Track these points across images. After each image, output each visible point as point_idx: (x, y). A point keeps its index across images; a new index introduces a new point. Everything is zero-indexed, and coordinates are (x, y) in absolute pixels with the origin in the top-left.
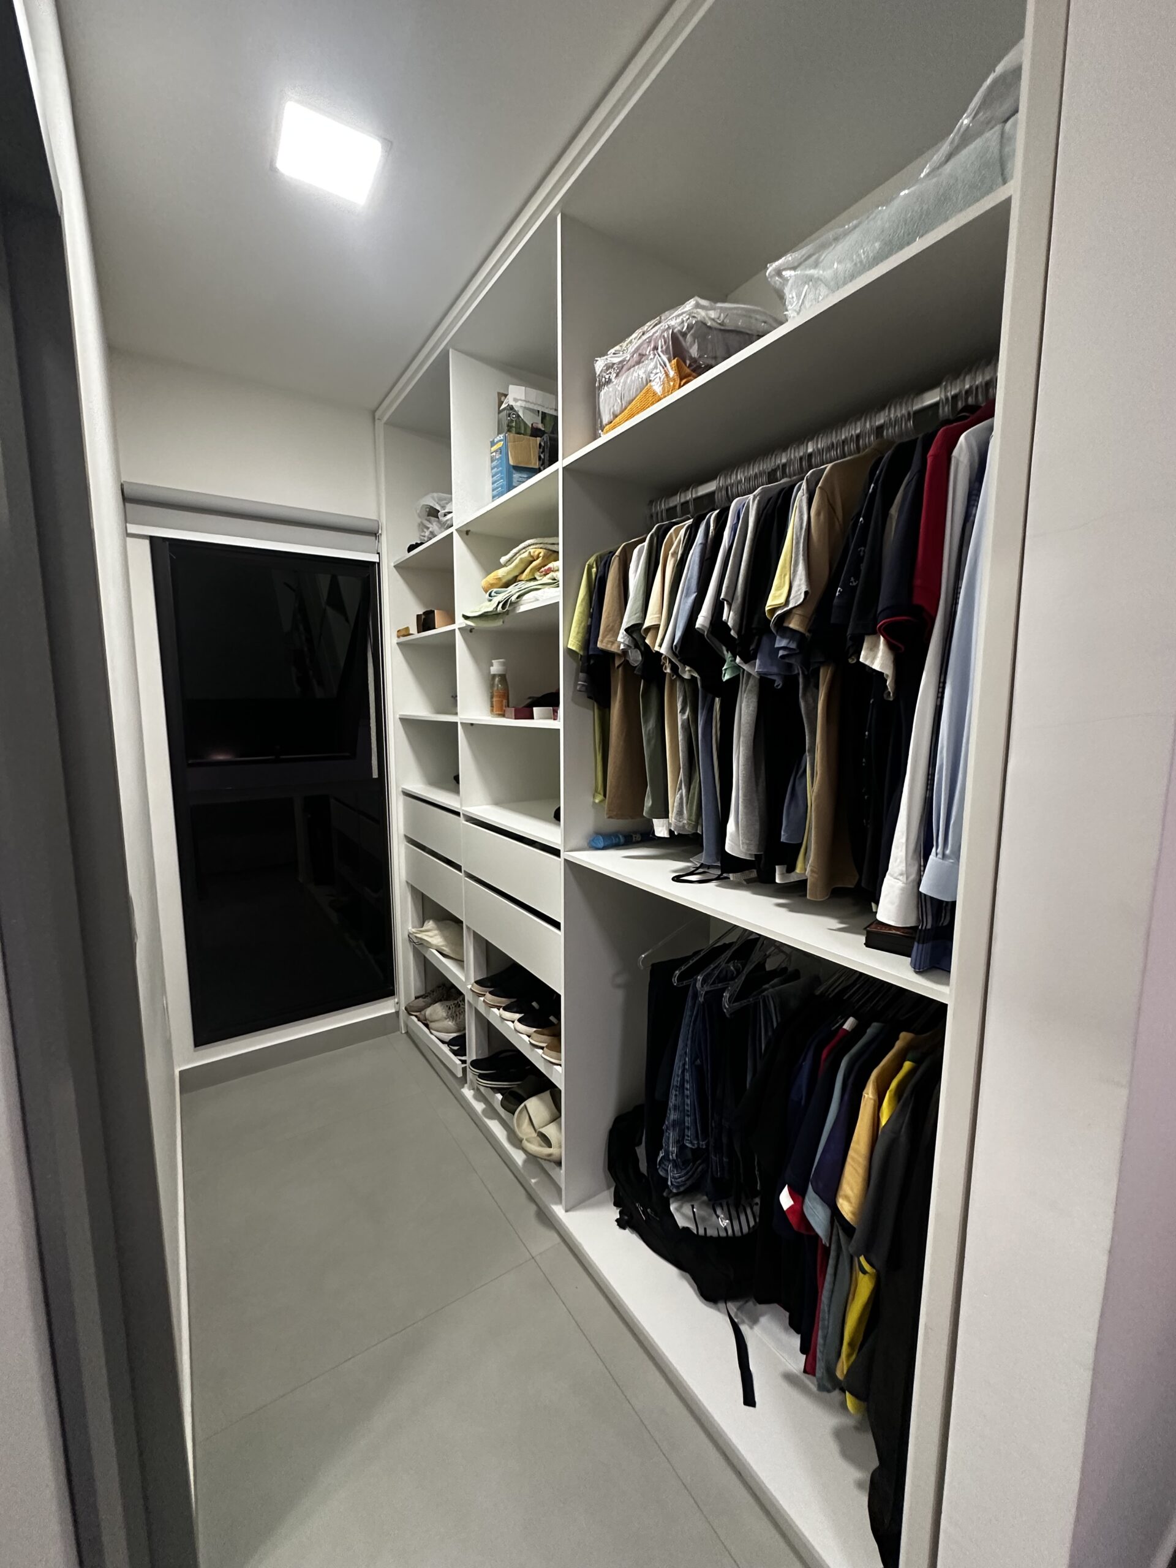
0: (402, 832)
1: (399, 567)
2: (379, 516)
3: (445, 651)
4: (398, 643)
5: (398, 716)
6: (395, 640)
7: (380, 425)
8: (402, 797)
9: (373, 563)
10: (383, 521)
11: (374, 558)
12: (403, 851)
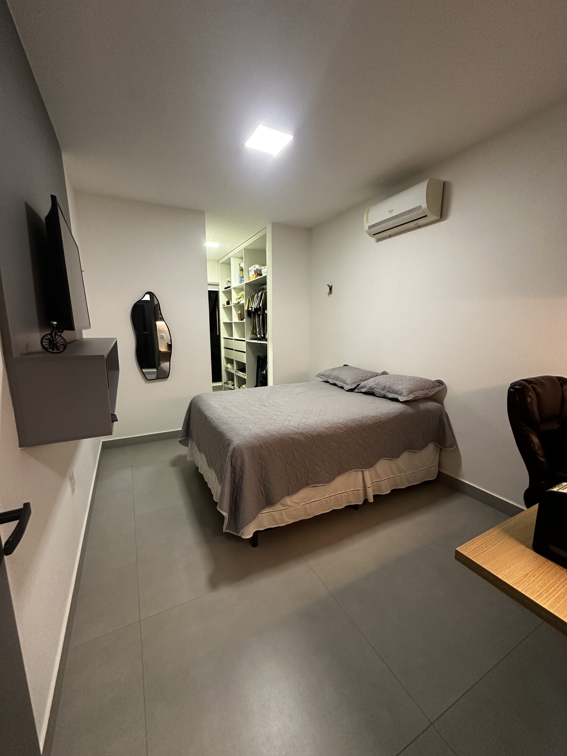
0: (223, 346)
1: (223, 292)
2: (219, 282)
3: (230, 308)
4: (223, 307)
5: (223, 322)
6: (222, 306)
7: (219, 264)
8: (223, 339)
9: (218, 291)
10: (220, 282)
11: (217, 290)
12: (224, 350)
